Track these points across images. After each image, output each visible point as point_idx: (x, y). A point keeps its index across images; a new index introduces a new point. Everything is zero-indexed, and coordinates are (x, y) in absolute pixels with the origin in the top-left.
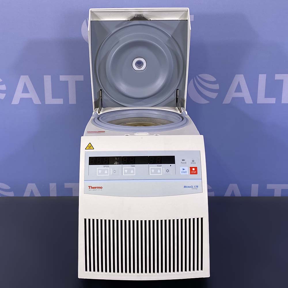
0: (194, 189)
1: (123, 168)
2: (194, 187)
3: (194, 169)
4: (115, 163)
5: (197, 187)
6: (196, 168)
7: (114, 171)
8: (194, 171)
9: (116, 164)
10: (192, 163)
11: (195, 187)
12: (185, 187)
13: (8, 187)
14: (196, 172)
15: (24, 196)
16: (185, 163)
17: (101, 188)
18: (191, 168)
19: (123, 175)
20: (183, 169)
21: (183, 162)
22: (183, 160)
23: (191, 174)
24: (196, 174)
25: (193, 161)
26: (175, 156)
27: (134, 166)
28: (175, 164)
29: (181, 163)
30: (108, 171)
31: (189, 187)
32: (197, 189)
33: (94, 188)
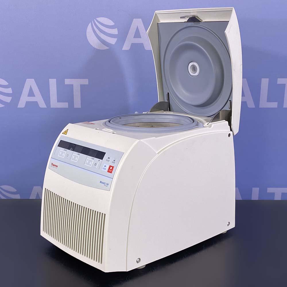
0: (105, 186)
1: (73, 154)
2: (106, 184)
3: (111, 168)
6: (113, 167)
7: (67, 156)
8: (111, 169)
10: (113, 162)
12: (101, 182)
13: (14, 190)
14: (111, 171)
15: (30, 198)
16: (109, 161)
17: (57, 166)
18: (110, 166)
19: (71, 160)
20: (105, 166)
21: (108, 159)
22: (109, 158)
23: (108, 172)
24: (111, 172)
25: (114, 161)
26: (105, 153)
27: (79, 154)
28: (102, 159)
29: (107, 160)
30: (64, 154)
31: (103, 183)
32: (107, 186)
33: (54, 165)
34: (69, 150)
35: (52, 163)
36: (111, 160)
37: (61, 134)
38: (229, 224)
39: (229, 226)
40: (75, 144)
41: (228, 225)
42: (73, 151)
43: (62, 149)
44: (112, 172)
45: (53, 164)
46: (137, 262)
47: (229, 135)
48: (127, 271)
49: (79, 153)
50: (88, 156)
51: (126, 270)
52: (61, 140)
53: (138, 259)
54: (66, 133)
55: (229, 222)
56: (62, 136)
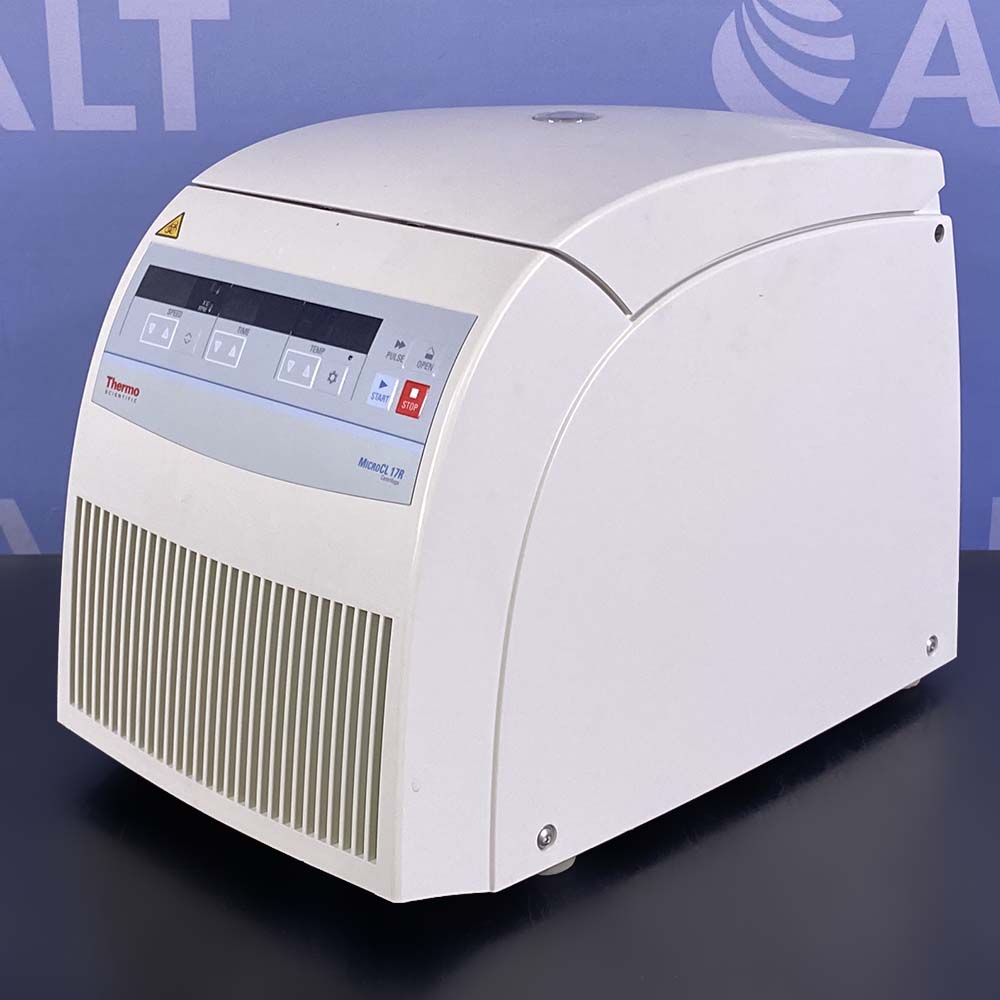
0: (387, 479)
1: (217, 331)
2: (389, 471)
3: (414, 393)
4: (201, 304)
5: (401, 473)
6: (423, 389)
7: (187, 338)
8: (412, 400)
9: (202, 311)
10: (421, 364)
11: (396, 471)
12: (363, 462)
14: (416, 406)
16: (401, 358)
17: (135, 392)
18: (409, 385)
19: (206, 358)
20: (383, 384)
21: (399, 351)
22: (400, 345)
23: (399, 410)
24: (415, 415)
25: (429, 357)
26: (382, 320)
27: (245, 332)
28: (367, 353)
29: (389, 354)
30: (171, 332)
31: (375, 467)
32: (397, 483)
33: (119, 387)
34: (196, 310)
35: (110, 378)
36: (414, 352)
37: (150, 236)
38: (934, 644)
39: (934, 654)
40: (221, 283)
41: (930, 651)
42: (215, 317)
43: (157, 310)
44: (418, 410)
45: (117, 381)
46: (542, 844)
47: (939, 232)
48: (495, 891)
49: (247, 326)
50: (292, 337)
51: (492, 887)
52: (150, 266)
53: (544, 833)
54: (173, 229)
55: (933, 638)
56: (153, 246)
